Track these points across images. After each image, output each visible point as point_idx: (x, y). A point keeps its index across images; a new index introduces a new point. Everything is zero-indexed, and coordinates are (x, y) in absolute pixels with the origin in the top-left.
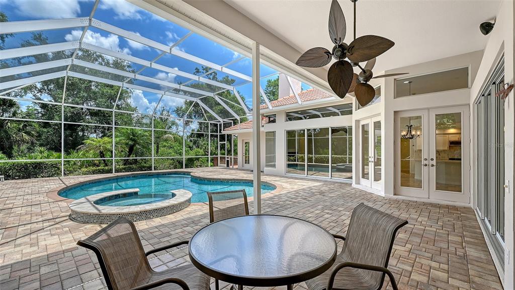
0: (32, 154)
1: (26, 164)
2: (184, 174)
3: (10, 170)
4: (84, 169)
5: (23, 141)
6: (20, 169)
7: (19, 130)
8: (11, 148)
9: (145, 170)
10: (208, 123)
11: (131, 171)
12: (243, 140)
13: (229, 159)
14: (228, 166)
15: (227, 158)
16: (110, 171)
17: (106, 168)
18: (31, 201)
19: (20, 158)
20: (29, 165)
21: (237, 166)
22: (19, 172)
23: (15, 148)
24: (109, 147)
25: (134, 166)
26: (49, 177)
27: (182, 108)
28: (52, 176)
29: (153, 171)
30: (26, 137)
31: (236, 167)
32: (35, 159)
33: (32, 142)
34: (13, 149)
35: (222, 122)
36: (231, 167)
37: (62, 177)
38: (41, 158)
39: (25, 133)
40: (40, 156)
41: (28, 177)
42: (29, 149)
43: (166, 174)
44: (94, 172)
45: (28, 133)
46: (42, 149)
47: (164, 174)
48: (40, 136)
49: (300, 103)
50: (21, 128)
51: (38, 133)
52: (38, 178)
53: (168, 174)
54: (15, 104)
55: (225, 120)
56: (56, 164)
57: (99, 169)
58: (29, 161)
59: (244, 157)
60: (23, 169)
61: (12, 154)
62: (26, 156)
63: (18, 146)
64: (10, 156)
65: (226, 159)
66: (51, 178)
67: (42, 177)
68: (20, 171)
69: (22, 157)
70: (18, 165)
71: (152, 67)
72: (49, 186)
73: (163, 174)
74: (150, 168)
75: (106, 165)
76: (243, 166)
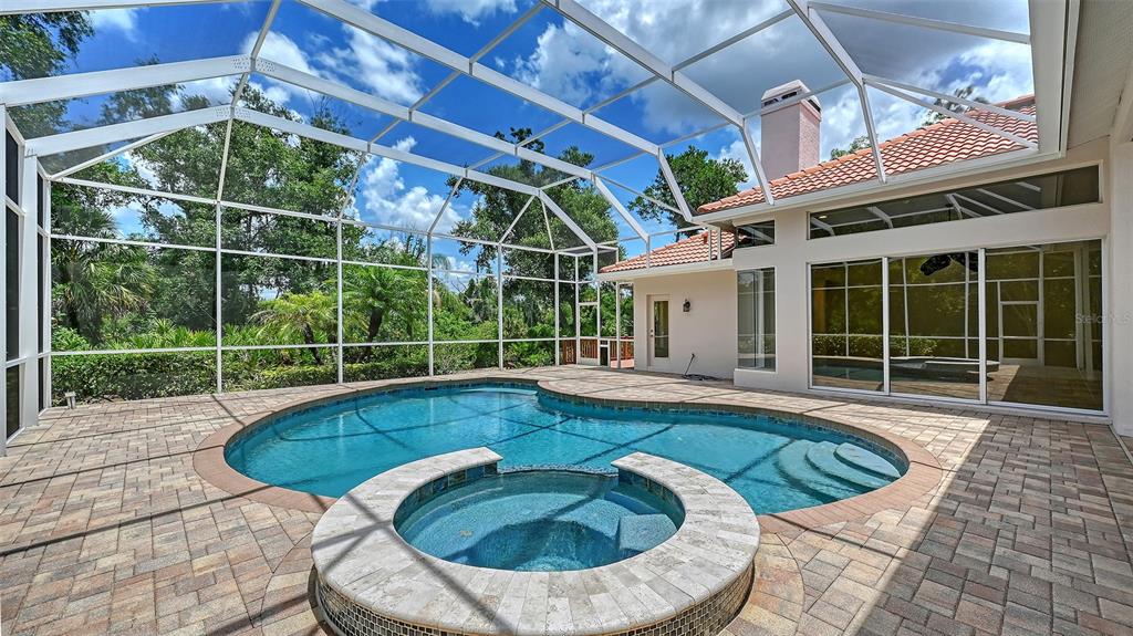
0: (143, 335)
1: (130, 360)
2: (513, 386)
3: (90, 375)
4: (270, 373)
5: (122, 305)
6: (116, 374)
7: (115, 281)
8: (98, 321)
9: (413, 375)
10: (553, 255)
11: (380, 378)
12: (649, 297)
13: (608, 346)
14: (604, 362)
15: (602, 342)
16: (331, 378)
17: (321, 369)
18: (147, 491)
19: (117, 345)
20: (136, 363)
21: (632, 361)
22: (113, 382)
23: (107, 321)
24: (327, 314)
25: (385, 365)
26: (186, 393)
27: (469, 224)
28: (193, 392)
29: (432, 378)
30: (129, 297)
31: (630, 363)
32: (149, 347)
33: (141, 308)
34: (102, 323)
35: (595, 250)
36: (613, 364)
37: (219, 395)
38: (162, 346)
39: (125, 286)
40: (160, 342)
41: (136, 395)
42: (135, 324)
43: (467, 386)
44: (293, 381)
45: (134, 288)
46: (163, 323)
47: (464, 386)
48: (157, 294)
49: (772, 203)
50: (118, 275)
51: (154, 287)
52: (159, 396)
53: (474, 386)
54: (106, 222)
55: (600, 245)
56: (202, 361)
57: (304, 373)
58: (137, 351)
59: (653, 339)
60: (124, 373)
61: (100, 335)
62: (129, 341)
63: (113, 317)
64: (95, 340)
65: (599, 346)
66: (191, 398)
67: (170, 394)
68: (113, 379)
69: (122, 341)
70: (113, 363)
71: (414, 120)
72: (191, 426)
73: (461, 386)
74: (423, 369)
75: (319, 362)
76: (649, 364)
